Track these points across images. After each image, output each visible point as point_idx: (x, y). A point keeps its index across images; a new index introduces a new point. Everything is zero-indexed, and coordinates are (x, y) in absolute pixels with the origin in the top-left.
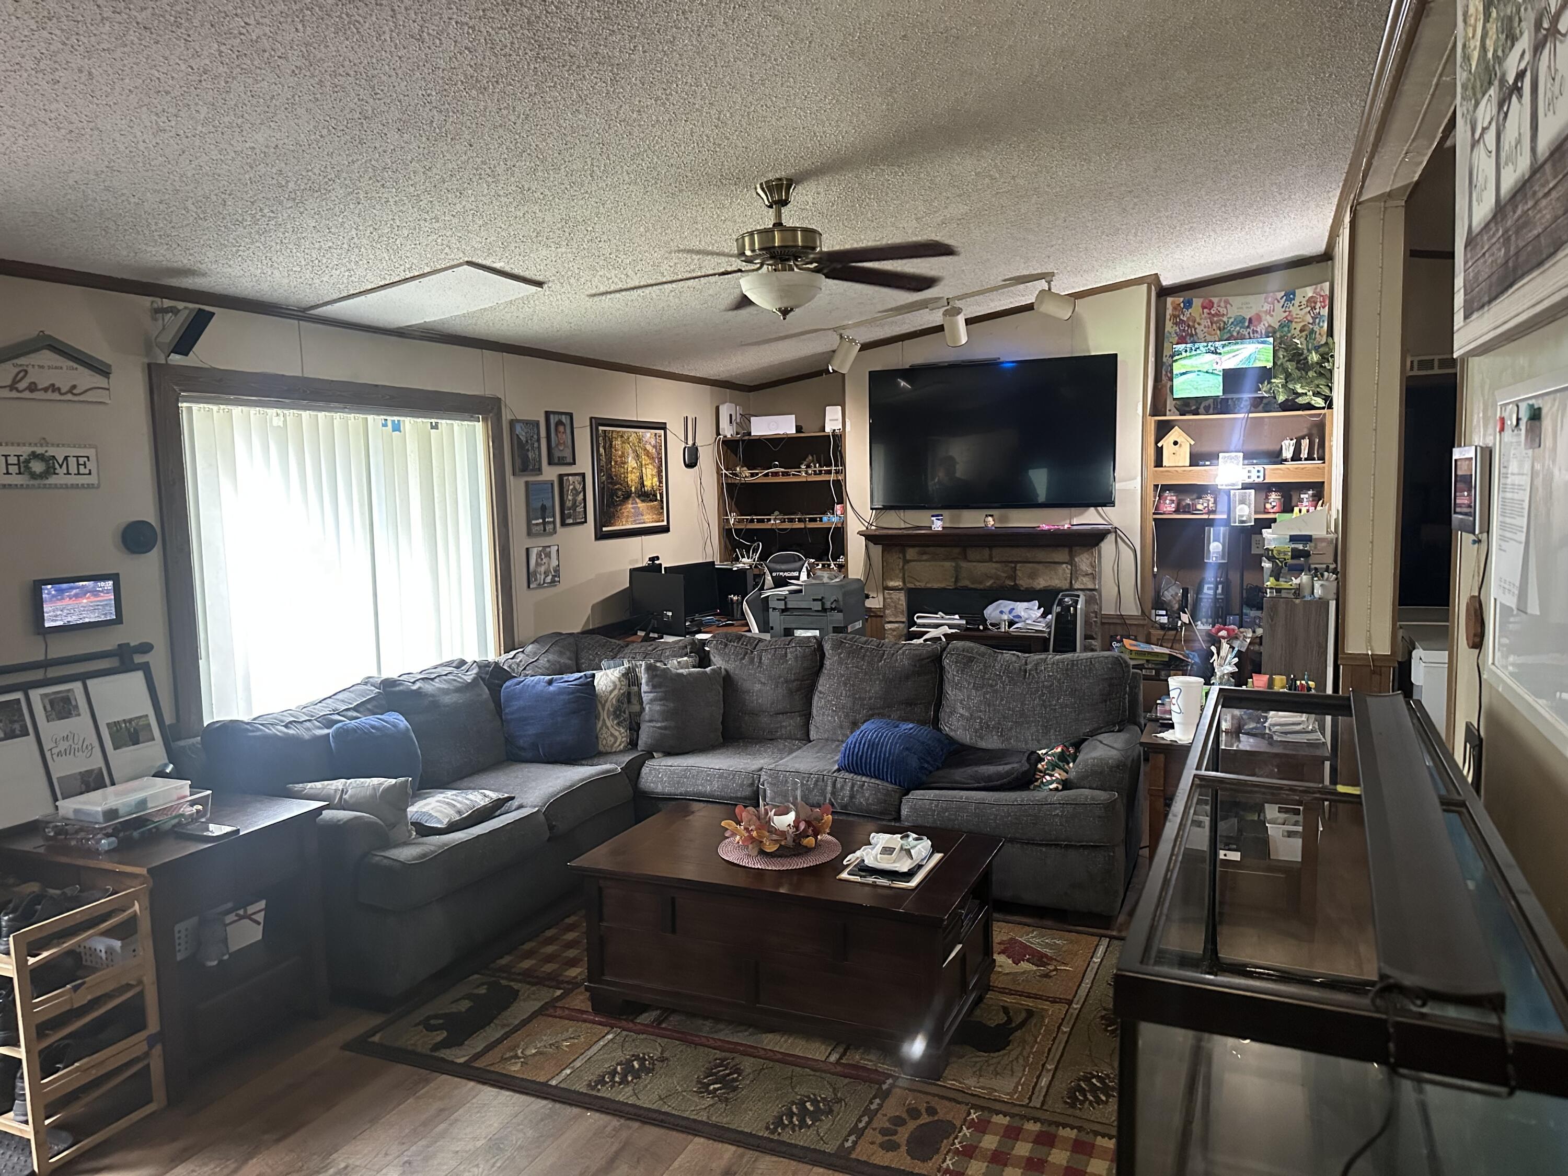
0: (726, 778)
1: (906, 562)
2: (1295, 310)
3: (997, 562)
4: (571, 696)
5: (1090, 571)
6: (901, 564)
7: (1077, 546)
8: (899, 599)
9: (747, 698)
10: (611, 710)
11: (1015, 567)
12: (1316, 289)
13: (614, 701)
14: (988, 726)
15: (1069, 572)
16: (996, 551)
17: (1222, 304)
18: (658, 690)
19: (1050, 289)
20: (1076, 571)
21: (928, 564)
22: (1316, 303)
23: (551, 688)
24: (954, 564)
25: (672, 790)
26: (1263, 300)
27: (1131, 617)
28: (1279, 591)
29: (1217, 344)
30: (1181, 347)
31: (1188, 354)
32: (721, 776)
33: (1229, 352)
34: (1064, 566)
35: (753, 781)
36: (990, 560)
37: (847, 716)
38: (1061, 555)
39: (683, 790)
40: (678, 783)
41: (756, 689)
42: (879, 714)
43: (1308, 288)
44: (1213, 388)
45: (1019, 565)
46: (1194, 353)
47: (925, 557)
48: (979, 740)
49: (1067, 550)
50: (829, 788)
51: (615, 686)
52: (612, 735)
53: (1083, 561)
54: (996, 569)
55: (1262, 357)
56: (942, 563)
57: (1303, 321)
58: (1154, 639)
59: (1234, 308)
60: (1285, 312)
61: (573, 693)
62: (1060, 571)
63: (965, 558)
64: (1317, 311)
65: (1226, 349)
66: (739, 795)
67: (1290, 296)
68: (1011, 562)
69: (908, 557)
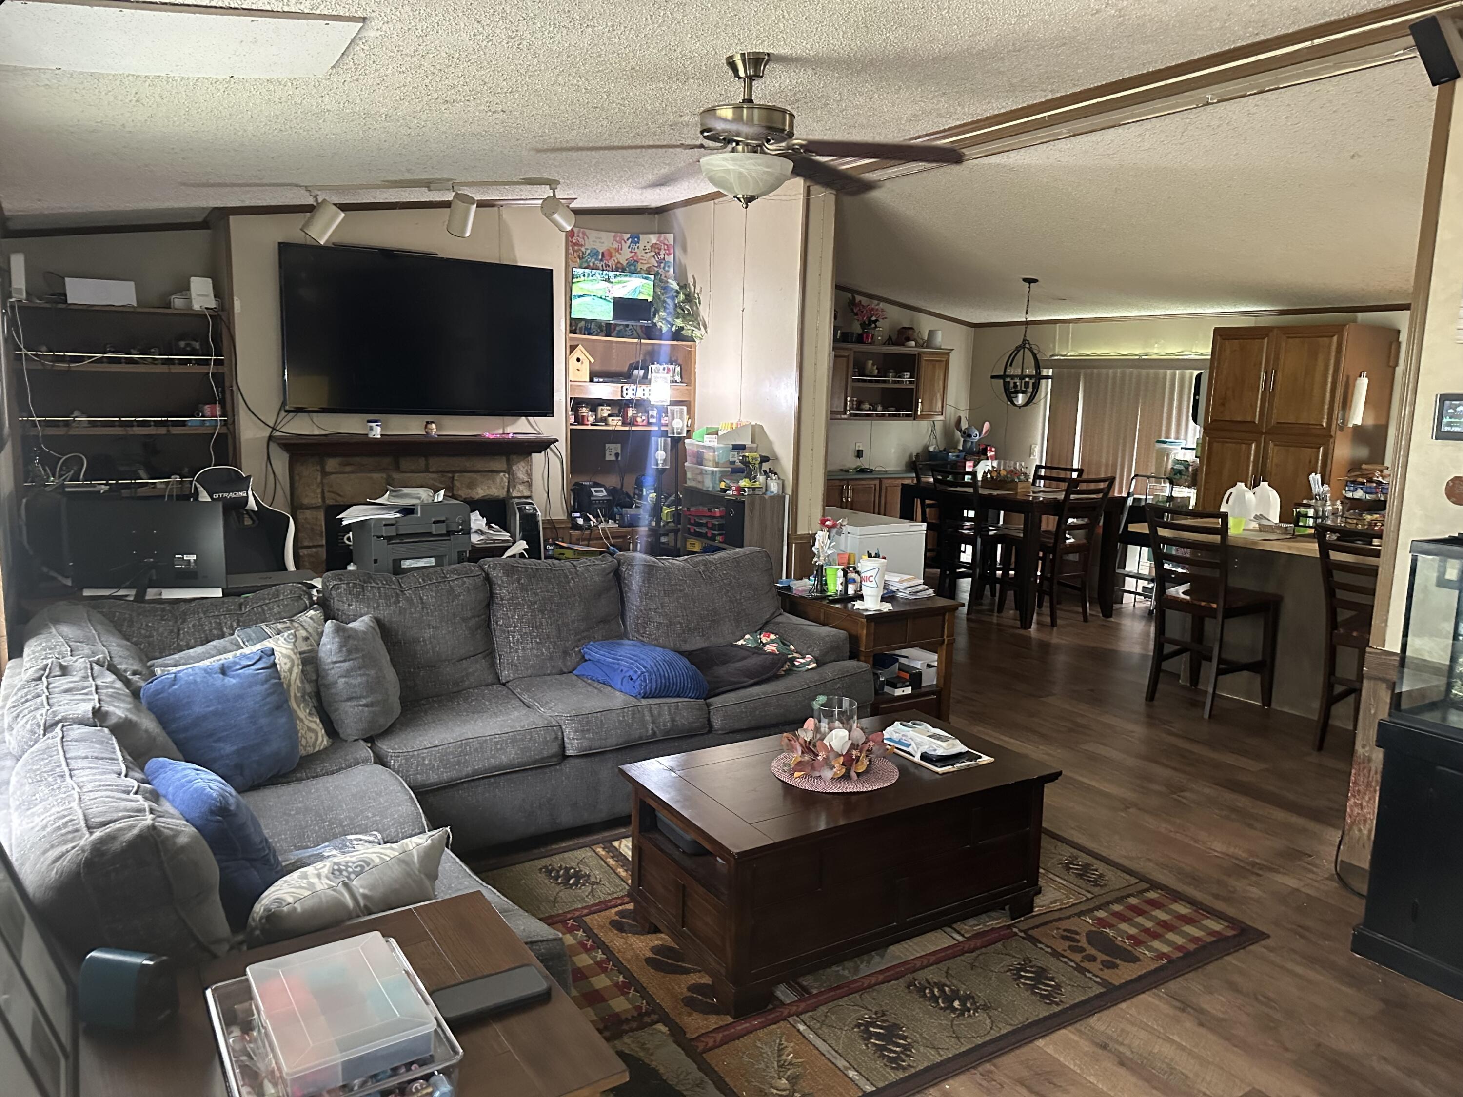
0: (523, 740)
1: (325, 474)
2: (640, 253)
3: (433, 472)
4: (266, 686)
5: (526, 479)
6: (319, 478)
7: (515, 454)
8: (317, 519)
9: (419, 648)
10: (299, 695)
11: (453, 477)
12: (659, 237)
13: (298, 681)
14: (690, 629)
15: (506, 480)
16: (432, 461)
17: (581, 235)
18: (354, 656)
19: (554, 195)
20: (514, 479)
21: (352, 476)
22: (660, 249)
23: (231, 681)
24: (384, 476)
25: (454, 774)
26: (612, 239)
27: (560, 521)
28: (754, 489)
29: (611, 274)
30: (581, 271)
31: (586, 278)
32: (514, 741)
33: (619, 283)
34: (502, 474)
35: (556, 734)
36: (427, 470)
37: (555, 645)
38: (499, 464)
39: (469, 770)
40: (459, 763)
41: (427, 636)
42: (584, 638)
43: (652, 236)
44: (605, 313)
45: (457, 475)
46: (591, 278)
47: (348, 469)
48: (682, 643)
49: (504, 459)
50: (648, 718)
51: (292, 661)
52: (310, 729)
53: (520, 470)
54: (433, 479)
55: (645, 292)
56: (369, 475)
57: (648, 263)
58: (574, 539)
59: (591, 240)
60: (631, 252)
61: (267, 681)
62: (498, 480)
63: (398, 469)
64: (662, 256)
65: (618, 279)
66: (545, 754)
67: (635, 239)
68: (448, 472)
69: (328, 469)
